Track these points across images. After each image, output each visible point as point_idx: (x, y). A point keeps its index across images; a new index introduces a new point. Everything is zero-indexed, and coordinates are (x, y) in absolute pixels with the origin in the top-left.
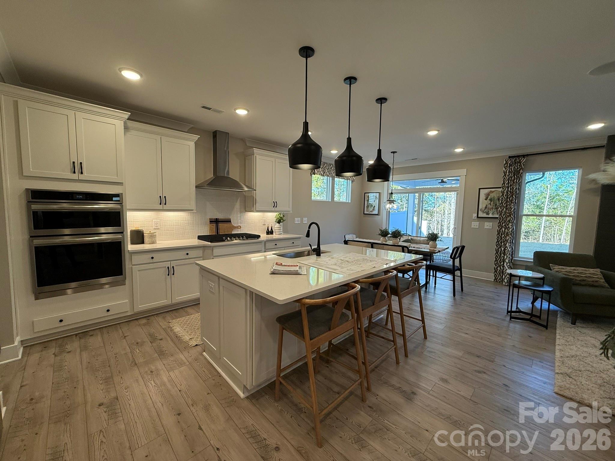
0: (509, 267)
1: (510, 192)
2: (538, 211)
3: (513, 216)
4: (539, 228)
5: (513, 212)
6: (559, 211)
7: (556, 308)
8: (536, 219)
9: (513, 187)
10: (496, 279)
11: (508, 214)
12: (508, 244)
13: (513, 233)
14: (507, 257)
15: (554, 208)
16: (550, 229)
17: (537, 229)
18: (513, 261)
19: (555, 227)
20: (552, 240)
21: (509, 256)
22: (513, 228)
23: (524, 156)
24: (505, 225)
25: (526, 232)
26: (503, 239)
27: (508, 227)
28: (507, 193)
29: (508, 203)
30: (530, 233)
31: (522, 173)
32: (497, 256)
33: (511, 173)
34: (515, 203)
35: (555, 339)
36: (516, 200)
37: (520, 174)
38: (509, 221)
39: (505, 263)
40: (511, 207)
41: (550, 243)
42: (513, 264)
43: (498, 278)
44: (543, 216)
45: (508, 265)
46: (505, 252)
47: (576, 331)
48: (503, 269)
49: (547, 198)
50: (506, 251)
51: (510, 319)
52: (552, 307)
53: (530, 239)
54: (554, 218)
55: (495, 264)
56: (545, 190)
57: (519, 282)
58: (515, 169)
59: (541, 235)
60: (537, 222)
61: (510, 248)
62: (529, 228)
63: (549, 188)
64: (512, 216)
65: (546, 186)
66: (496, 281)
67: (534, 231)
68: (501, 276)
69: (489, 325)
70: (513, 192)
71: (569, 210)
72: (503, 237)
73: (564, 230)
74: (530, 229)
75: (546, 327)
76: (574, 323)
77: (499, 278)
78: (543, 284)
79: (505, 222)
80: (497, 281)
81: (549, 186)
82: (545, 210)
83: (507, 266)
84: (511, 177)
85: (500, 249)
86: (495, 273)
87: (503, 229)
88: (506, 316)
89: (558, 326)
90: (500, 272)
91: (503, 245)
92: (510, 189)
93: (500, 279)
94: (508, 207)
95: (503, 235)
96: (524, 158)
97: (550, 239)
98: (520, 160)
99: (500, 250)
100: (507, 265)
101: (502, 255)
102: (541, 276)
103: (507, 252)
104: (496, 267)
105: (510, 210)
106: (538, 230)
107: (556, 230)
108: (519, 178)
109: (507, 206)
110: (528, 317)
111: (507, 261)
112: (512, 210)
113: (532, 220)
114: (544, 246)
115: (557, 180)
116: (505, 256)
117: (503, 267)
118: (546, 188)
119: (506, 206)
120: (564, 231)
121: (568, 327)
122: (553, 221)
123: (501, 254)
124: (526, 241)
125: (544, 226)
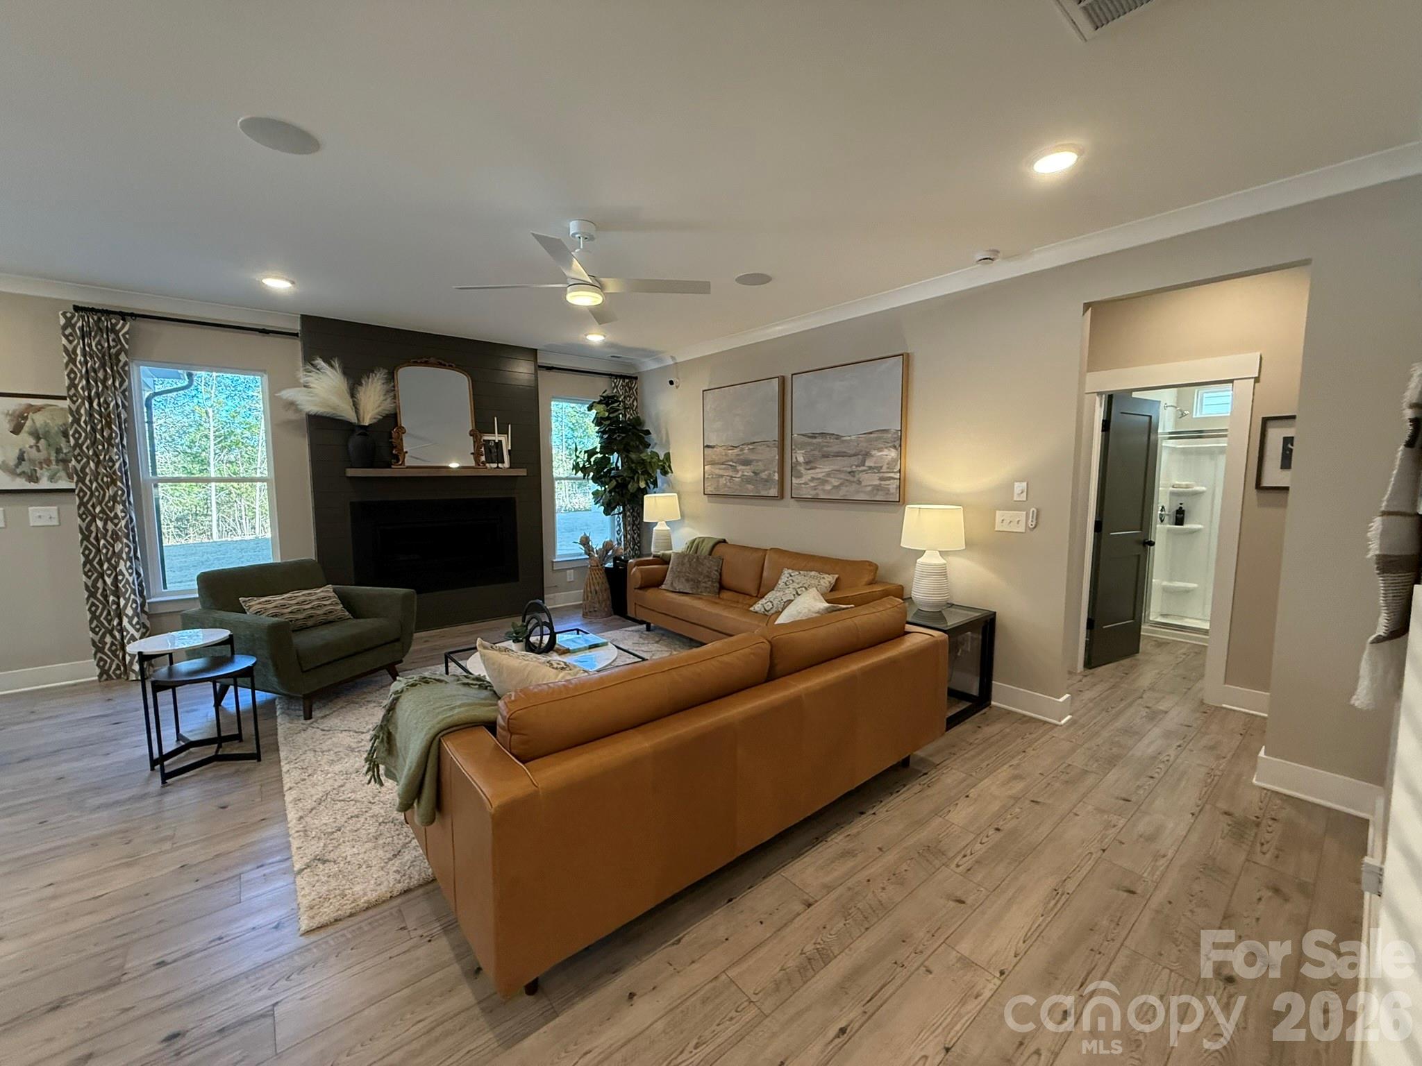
0: (138, 627)
1: (100, 414)
2: (197, 469)
3: (122, 483)
4: (208, 508)
5: (121, 472)
6: (242, 469)
7: (269, 696)
8: (196, 488)
9: (105, 401)
10: (104, 672)
11: (105, 479)
12: (122, 563)
13: (133, 530)
14: (127, 600)
15: (231, 462)
16: (230, 508)
17: (202, 510)
18: (146, 609)
19: (239, 503)
20: (239, 531)
21: (132, 596)
22: (131, 518)
23: (123, 316)
24: (102, 511)
25: (177, 520)
26: (104, 551)
27: (112, 515)
28: (91, 416)
29: (100, 447)
30: (188, 520)
31: (126, 364)
32: (93, 604)
33: (92, 357)
34: (123, 446)
35: (280, 780)
36: (122, 439)
37: (121, 364)
38: (114, 498)
39: (125, 620)
40: (110, 457)
41: (235, 539)
42: (150, 616)
43: (110, 667)
44: (208, 480)
45: (134, 622)
46: (117, 587)
47: (315, 733)
48: (123, 637)
49: (212, 438)
50: (120, 585)
51: (164, 782)
52: (261, 696)
53: (192, 535)
54: (235, 485)
55: (93, 630)
56: (203, 419)
57: (170, 669)
58: (103, 347)
59: (214, 524)
60: (199, 493)
61: (131, 574)
62: (183, 510)
63: (211, 414)
64: (119, 484)
65: (204, 410)
66: (105, 676)
67: (197, 515)
68: (118, 658)
69: (94, 844)
70: (109, 415)
71: (259, 466)
72: (105, 546)
73: (257, 507)
74: (186, 512)
75: (257, 757)
76: (308, 716)
77: (114, 667)
78: (233, 653)
79: (100, 504)
80: (109, 677)
81: (210, 411)
82: (212, 465)
83: (133, 626)
84: (95, 371)
85: (100, 581)
86: (99, 655)
87: (100, 524)
88: (150, 776)
89: (280, 739)
90: (114, 648)
91: (108, 569)
92: (99, 405)
93: (118, 667)
94: (102, 458)
95: (102, 542)
96: (124, 320)
97: (235, 530)
98: (114, 325)
99: (100, 584)
100: (130, 622)
101: (111, 598)
102: (224, 634)
103: (124, 586)
104: (97, 638)
105: (111, 468)
106: (205, 513)
107: (243, 508)
108: (120, 375)
109: (96, 454)
110: (210, 751)
111: (129, 612)
112: (117, 465)
113: (187, 489)
114: (223, 548)
115: (225, 400)
116: (122, 599)
117: (121, 631)
118: (205, 415)
119: (95, 452)
120: (258, 511)
121: (300, 732)
122: (233, 490)
123: (106, 597)
124: (183, 542)
125: (217, 503)
